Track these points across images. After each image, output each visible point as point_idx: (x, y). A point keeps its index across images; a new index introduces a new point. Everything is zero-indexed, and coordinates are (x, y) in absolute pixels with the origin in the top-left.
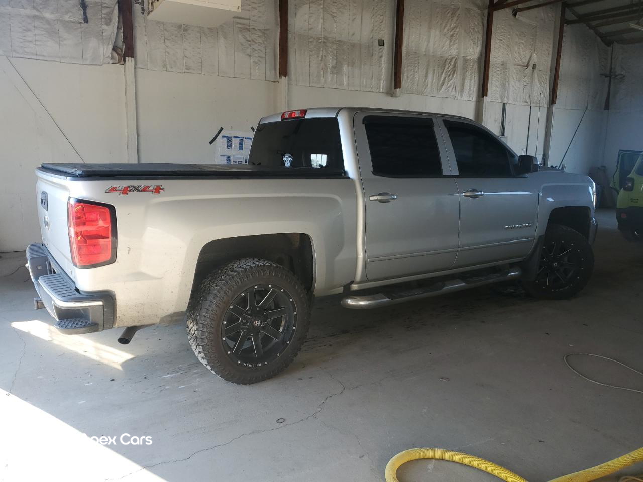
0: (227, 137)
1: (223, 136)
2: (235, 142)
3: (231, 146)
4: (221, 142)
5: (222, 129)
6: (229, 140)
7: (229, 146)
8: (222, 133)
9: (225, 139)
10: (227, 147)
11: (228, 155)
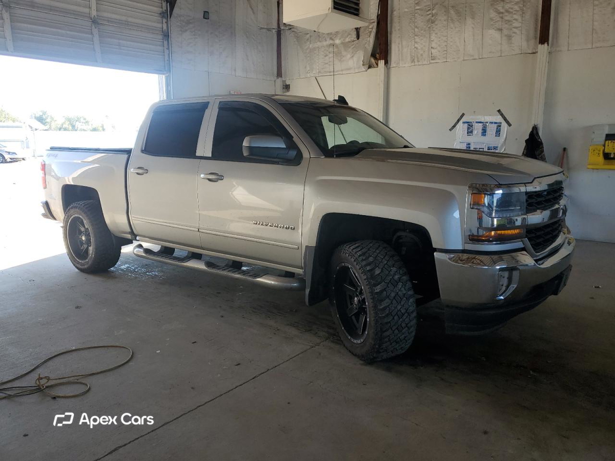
0: (467, 122)
1: (464, 123)
2: (478, 128)
3: (472, 132)
4: (461, 128)
5: (463, 115)
6: (470, 126)
7: (470, 132)
8: (464, 119)
9: (466, 125)
10: (468, 133)
11: (469, 142)
